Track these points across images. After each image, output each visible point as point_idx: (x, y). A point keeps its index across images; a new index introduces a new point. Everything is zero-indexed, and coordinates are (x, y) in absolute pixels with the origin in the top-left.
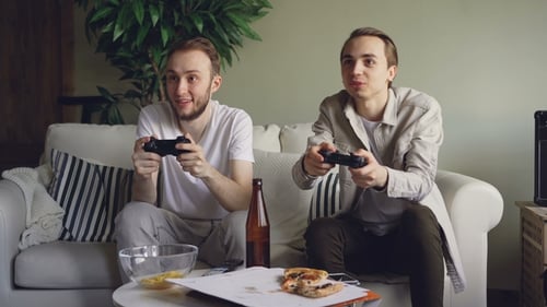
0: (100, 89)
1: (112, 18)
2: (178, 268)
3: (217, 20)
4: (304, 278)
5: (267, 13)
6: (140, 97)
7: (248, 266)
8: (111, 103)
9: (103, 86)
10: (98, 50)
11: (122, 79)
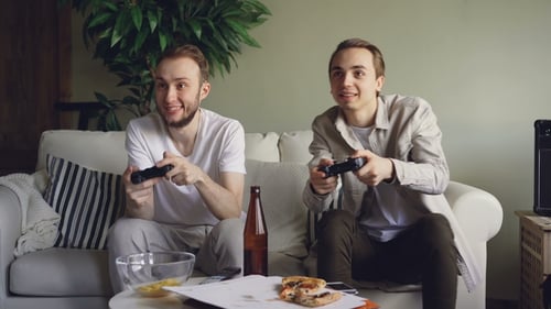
0: (98, 95)
1: (110, 23)
2: (175, 276)
3: (216, 27)
4: (302, 286)
5: (266, 20)
6: (138, 103)
7: (245, 275)
8: (108, 109)
9: (101, 92)
10: (96, 56)
11: (120, 85)
